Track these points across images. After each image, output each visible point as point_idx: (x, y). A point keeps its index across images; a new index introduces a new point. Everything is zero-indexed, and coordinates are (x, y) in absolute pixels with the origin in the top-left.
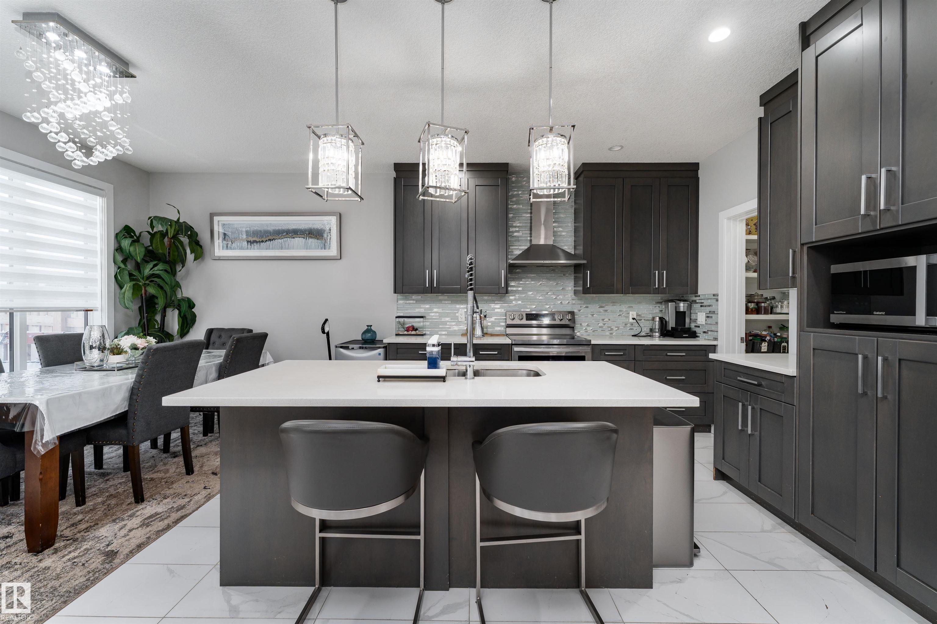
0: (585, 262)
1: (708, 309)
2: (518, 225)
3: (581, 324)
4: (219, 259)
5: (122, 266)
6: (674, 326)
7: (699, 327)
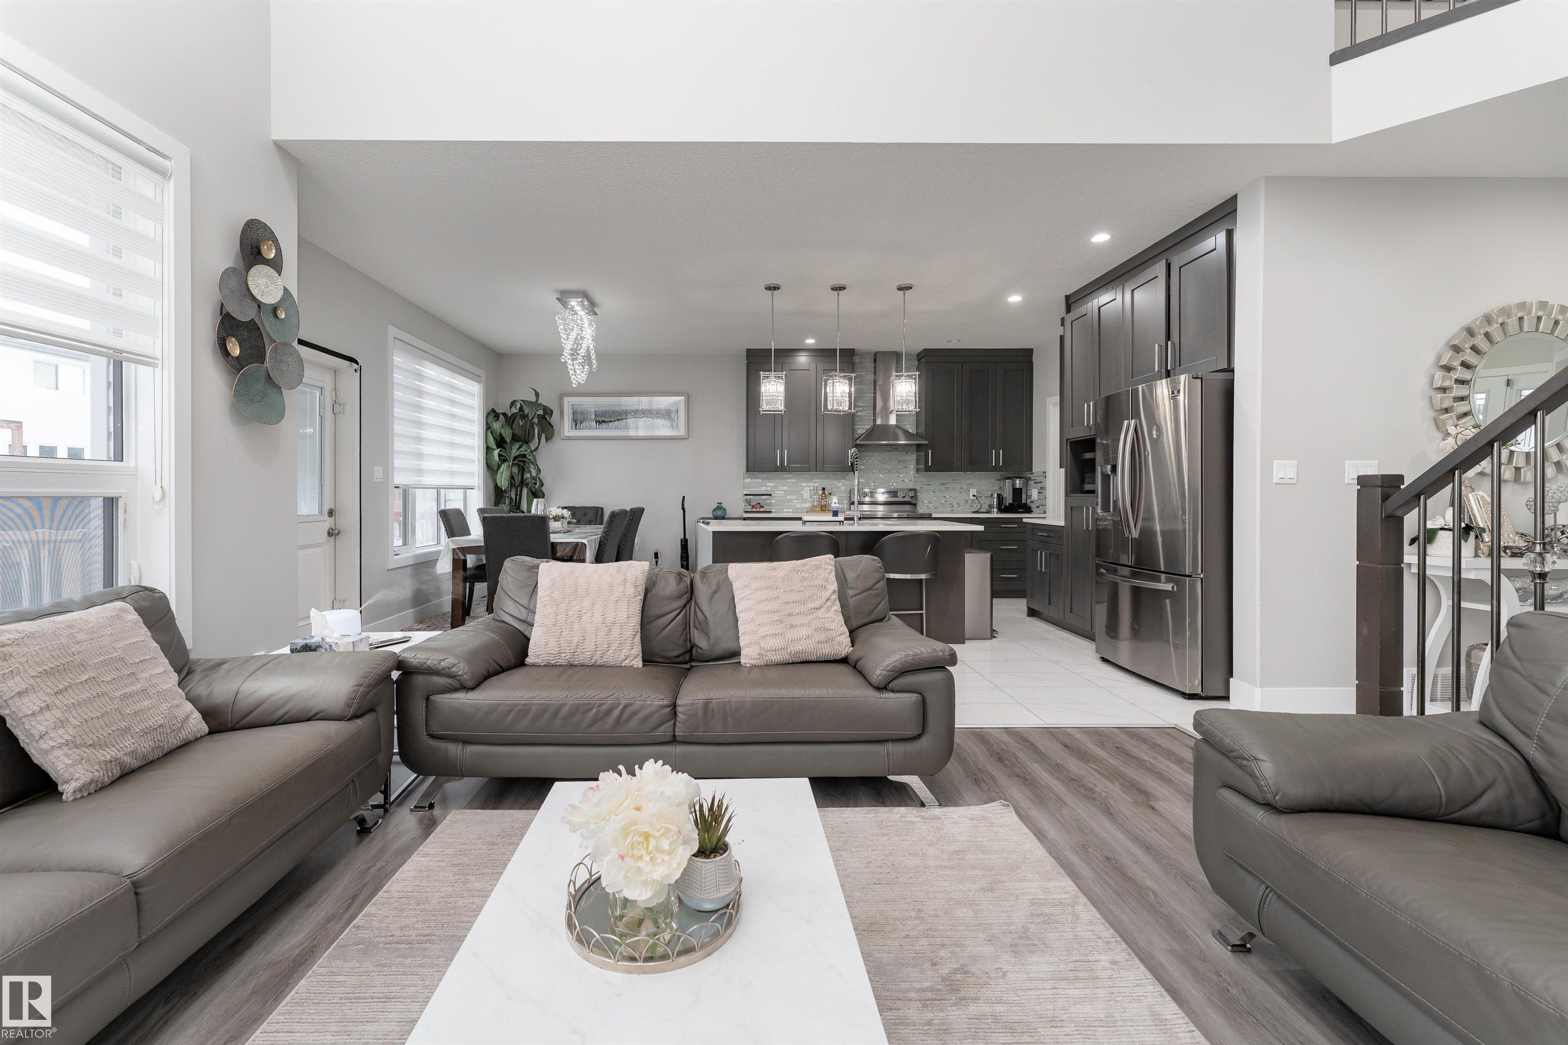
0: (926, 442)
1: (1039, 485)
2: (862, 405)
3: (923, 501)
4: (569, 438)
5: (494, 447)
6: (1011, 502)
7: (1033, 502)
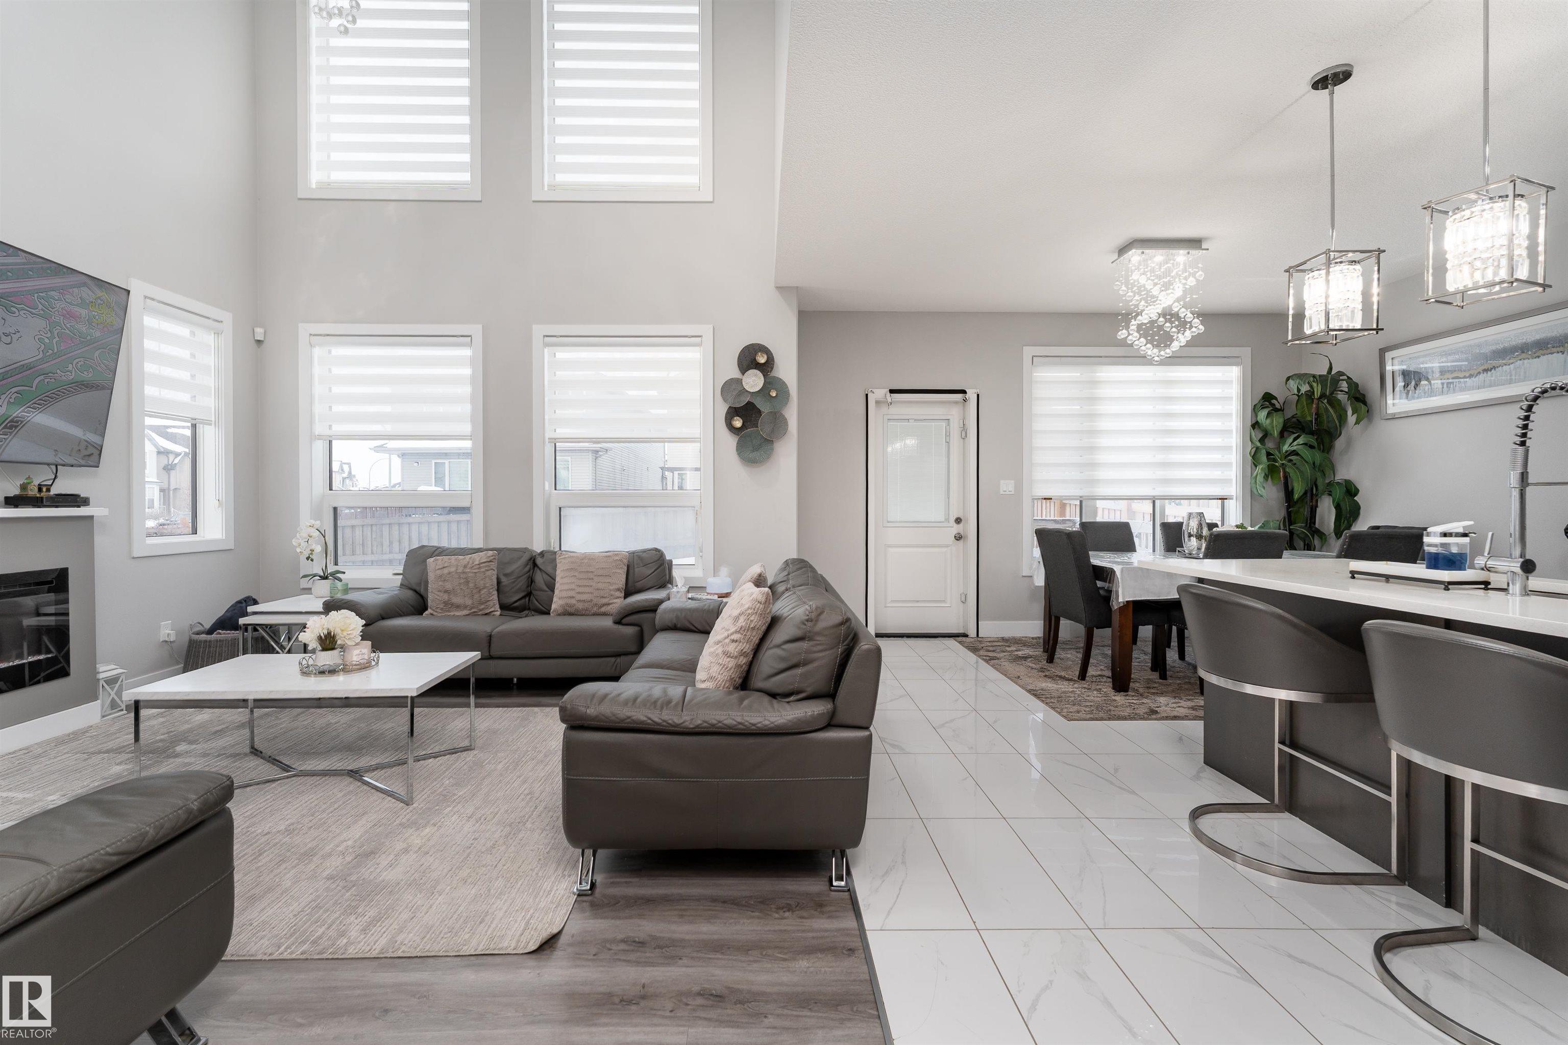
4: (1394, 418)
5: (1259, 444)
